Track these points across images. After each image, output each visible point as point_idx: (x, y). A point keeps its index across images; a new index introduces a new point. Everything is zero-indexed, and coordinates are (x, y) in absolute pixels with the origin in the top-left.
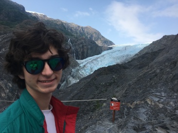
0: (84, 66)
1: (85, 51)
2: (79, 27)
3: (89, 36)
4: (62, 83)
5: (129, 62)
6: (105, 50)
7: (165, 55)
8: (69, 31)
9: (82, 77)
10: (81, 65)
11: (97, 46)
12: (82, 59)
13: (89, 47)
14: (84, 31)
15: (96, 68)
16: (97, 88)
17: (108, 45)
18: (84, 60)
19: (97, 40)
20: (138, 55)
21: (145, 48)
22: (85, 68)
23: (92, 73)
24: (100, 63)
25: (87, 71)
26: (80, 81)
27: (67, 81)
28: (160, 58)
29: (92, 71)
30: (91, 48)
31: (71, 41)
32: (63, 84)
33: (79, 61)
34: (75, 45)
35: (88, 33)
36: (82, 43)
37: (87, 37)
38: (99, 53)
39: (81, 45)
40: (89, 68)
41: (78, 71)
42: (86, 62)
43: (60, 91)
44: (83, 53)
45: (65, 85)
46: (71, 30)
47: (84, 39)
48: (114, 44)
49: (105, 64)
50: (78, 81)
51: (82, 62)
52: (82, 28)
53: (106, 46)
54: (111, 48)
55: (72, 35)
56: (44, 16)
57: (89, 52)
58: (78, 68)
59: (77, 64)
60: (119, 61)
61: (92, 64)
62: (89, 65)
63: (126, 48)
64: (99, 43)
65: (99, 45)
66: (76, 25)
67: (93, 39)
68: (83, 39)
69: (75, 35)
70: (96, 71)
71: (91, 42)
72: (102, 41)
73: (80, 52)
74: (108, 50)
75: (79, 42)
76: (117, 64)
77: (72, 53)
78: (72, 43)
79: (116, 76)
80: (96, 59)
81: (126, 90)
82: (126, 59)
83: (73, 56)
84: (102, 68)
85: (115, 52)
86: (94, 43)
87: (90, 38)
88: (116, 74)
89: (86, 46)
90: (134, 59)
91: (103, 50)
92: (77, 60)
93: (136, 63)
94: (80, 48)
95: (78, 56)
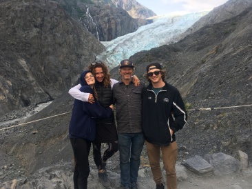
0: (114, 50)
1: (113, 27)
3: (116, 3)
5: (181, 41)
6: (142, 25)
7: (248, 27)
9: (111, 67)
10: (109, 49)
11: (130, 18)
12: (109, 40)
13: (119, 20)
15: (130, 53)
17: (147, 17)
18: (112, 42)
19: (130, 9)
20: (192, 30)
21: (202, 19)
22: (116, 54)
24: (136, 45)
25: (118, 57)
28: (241, 32)
30: (122, 23)
31: (90, 12)
33: (105, 43)
34: (98, 19)
36: (107, 15)
37: (113, 5)
38: (134, 30)
39: (106, 18)
40: (122, 53)
41: (105, 57)
42: (116, 45)
44: (110, 30)
47: (111, 8)
48: (155, 15)
49: (144, 46)
51: (109, 45)
53: (143, 17)
54: (151, 21)
55: (91, 3)
57: (119, 28)
58: (105, 53)
59: (102, 49)
60: (163, 41)
61: (125, 47)
62: (120, 49)
63: (173, 21)
64: (133, 14)
65: (134, 17)
67: (124, 8)
68: (108, 8)
69: (96, 2)
70: (131, 57)
71: (121, 13)
72: (136, 10)
73: (105, 30)
74: (146, 24)
75: (102, 13)
76: (165, 46)
77: (94, 31)
78: (92, 15)
79: (164, 63)
80: (130, 40)
81: (196, 83)
82: (174, 37)
83: (96, 36)
84: (141, 52)
85: (157, 27)
86: (126, 14)
87: (118, 6)
88: (164, 60)
89: (113, 18)
90: (188, 36)
91: (139, 25)
92: (102, 42)
93: (191, 42)
94: (105, 23)
95: (103, 36)
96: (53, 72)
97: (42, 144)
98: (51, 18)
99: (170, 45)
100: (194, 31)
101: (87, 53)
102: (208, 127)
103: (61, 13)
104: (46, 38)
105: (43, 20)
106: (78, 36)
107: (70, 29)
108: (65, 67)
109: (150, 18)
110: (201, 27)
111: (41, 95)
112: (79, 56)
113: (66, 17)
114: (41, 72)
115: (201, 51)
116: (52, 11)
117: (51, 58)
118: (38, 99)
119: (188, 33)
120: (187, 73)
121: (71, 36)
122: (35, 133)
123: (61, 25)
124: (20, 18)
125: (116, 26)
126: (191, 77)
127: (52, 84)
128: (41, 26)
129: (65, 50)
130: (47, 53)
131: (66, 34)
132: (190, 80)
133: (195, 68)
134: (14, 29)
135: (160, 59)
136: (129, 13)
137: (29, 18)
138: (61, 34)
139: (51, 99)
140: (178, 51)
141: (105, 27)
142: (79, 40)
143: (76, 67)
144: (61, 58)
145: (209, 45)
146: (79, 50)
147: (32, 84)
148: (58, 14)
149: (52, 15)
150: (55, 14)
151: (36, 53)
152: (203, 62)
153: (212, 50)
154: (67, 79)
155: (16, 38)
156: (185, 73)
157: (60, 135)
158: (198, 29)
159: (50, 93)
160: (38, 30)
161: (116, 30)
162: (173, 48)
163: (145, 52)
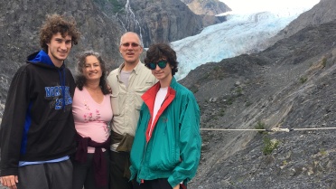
1: (165, 27)
5: (269, 49)
6: (209, 24)
11: (191, 14)
13: (174, 17)
17: (217, 12)
20: (286, 33)
21: (302, 16)
30: (178, 21)
31: (131, 5)
34: (142, 15)
36: (156, 9)
38: (197, 31)
39: (155, 14)
44: (160, 31)
48: (230, 10)
53: (211, 13)
54: (223, 19)
57: (174, 28)
64: (196, 8)
65: (196, 12)
70: (192, 71)
72: (201, 2)
73: (153, 31)
74: (216, 23)
75: (150, 7)
76: (243, 55)
78: (134, 10)
79: (242, 82)
81: (291, 111)
84: (207, 65)
86: (185, 8)
88: (241, 78)
89: (165, 15)
90: (280, 42)
91: (205, 23)
93: (285, 51)
94: (154, 21)
95: (149, 41)
99: (253, 55)
100: (289, 35)
102: (299, 171)
103: (88, 6)
106: (112, 39)
107: (100, 29)
109: (222, 15)
110: (300, 28)
113: (96, 12)
115: (301, 65)
119: (281, 38)
120: (278, 98)
121: (101, 40)
123: (87, 24)
124: (27, 12)
125: (170, 25)
126: (283, 102)
131: (94, 37)
132: (281, 107)
133: (291, 90)
134: (18, 27)
135: (236, 75)
136: (191, 8)
137: (40, 12)
138: (86, 37)
140: (265, 63)
141: (153, 26)
142: (113, 46)
149: (75, 9)
150: (79, 7)
152: (303, 81)
153: (317, 63)
155: (19, 41)
156: (275, 97)
158: (295, 31)
161: (169, 30)
162: (257, 59)
163: (212, 64)
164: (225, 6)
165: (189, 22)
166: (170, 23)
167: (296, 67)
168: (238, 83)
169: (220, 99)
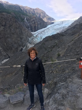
0: (37, 36)
1: (36, 26)
2: (31, 9)
3: (38, 15)
4: (23, 47)
5: (65, 31)
6: (49, 24)
8: (25, 12)
9: (35, 43)
10: (35, 35)
11: (44, 22)
12: (35, 31)
13: (39, 23)
14: (35, 12)
15: (44, 37)
16: (46, 49)
17: (51, 21)
18: (36, 32)
19: (44, 18)
20: (70, 26)
21: (75, 21)
22: (37, 37)
23: (42, 40)
24: (46, 33)
25: (38, 39)
26: (35, 45)
27: (26, 46)
29: (41, 39)
30: (40, 24)
31: (26, 19)
32: (24, 49)
33: (33, 33)
34: (30, 22)
35: (37, 13)
36: (34, 21)
37: (37, 16)
38: (46, 27)
39: (33, 22)
40: (40, 37)
41: (33, 39)
42: (38, 33)
43: (23, 53)
44: (35, 27)
45: (25, 49)
46: (26, 11)
47: (35, 18)
48: (55, 20)
50: (33, 45)
51: (35, 33)
52: (33, 9)
53: (50, 21)
54: (53, 23)
55: (27, 15)
56: (7, 2)
57: (39, 26)
58: (33, 37)
59: (32, 35)
60: (58, 32)
61: (42, 34)
62: (39, 35)
63: (62, 22)
64: (45, 20)
65: (46, 21)
66: (29, 8)
67: (41, 17)
68: (34, 17)
69: (29, 15)
70: (44, 38)
71: (40, 19)
72: (47, 18)
74: (51, 24)
75: (32, 20)
77: (28, 27)
78: (27, 21)
80: (44, 31)
82: (63, 30)
83: (29, 30)
84: (48, 36)
85: (56, 25)
86: (42, 20)
87: (39, 16)
88: (57, 40)
89: (36, 22)
91: (48, 24)
92: (31, 32)
93: (70, 32)
94: (33, 24)
95: (32, 30)
96: (10, 45)
97: (4, 77)
98: (9, 22)
101: (25, 37)
103: (13, 20)
104: (7, 31)
105: (6, 23)
106: (21, 30)
107: (17, 27)
108: (15, 43)
109: (53, 22)
111: (5, 56)
112: (21, 38)
113: (16, 22)
114: (5, 46)
115: (73, 36)
116: (9, 19)
117: (9, 39)
118: (4, 57)
119: (69, 28)
121: (18, 30)
122: (1, 72)
127: (10, 51)
128: (5, 25)
129: (15, 36)
130: (8, 37)
135: (56, 39)
136: (44, 20)
139: (9, 57)
140: (64, 35)
141: (33, 26)
142: (22, 32)
143: (20, 43)
144: (14, 40)
145: (77, 33)
146: (22, 36)
147: (1, 51)
148: (12, 20)
150: (11, 20)
151: (3, 37)
154: (16, 48)
157: (12, 73)
159: (9, 55)
160: (4, 27)
161: (38, 27)
162: (62, 34)
163: (49, 36)
164: (54, 19)
165: (43, 24)
166: (38, 25)
167: (72, 36)
168: (56, 41)
169: (51, 46)
